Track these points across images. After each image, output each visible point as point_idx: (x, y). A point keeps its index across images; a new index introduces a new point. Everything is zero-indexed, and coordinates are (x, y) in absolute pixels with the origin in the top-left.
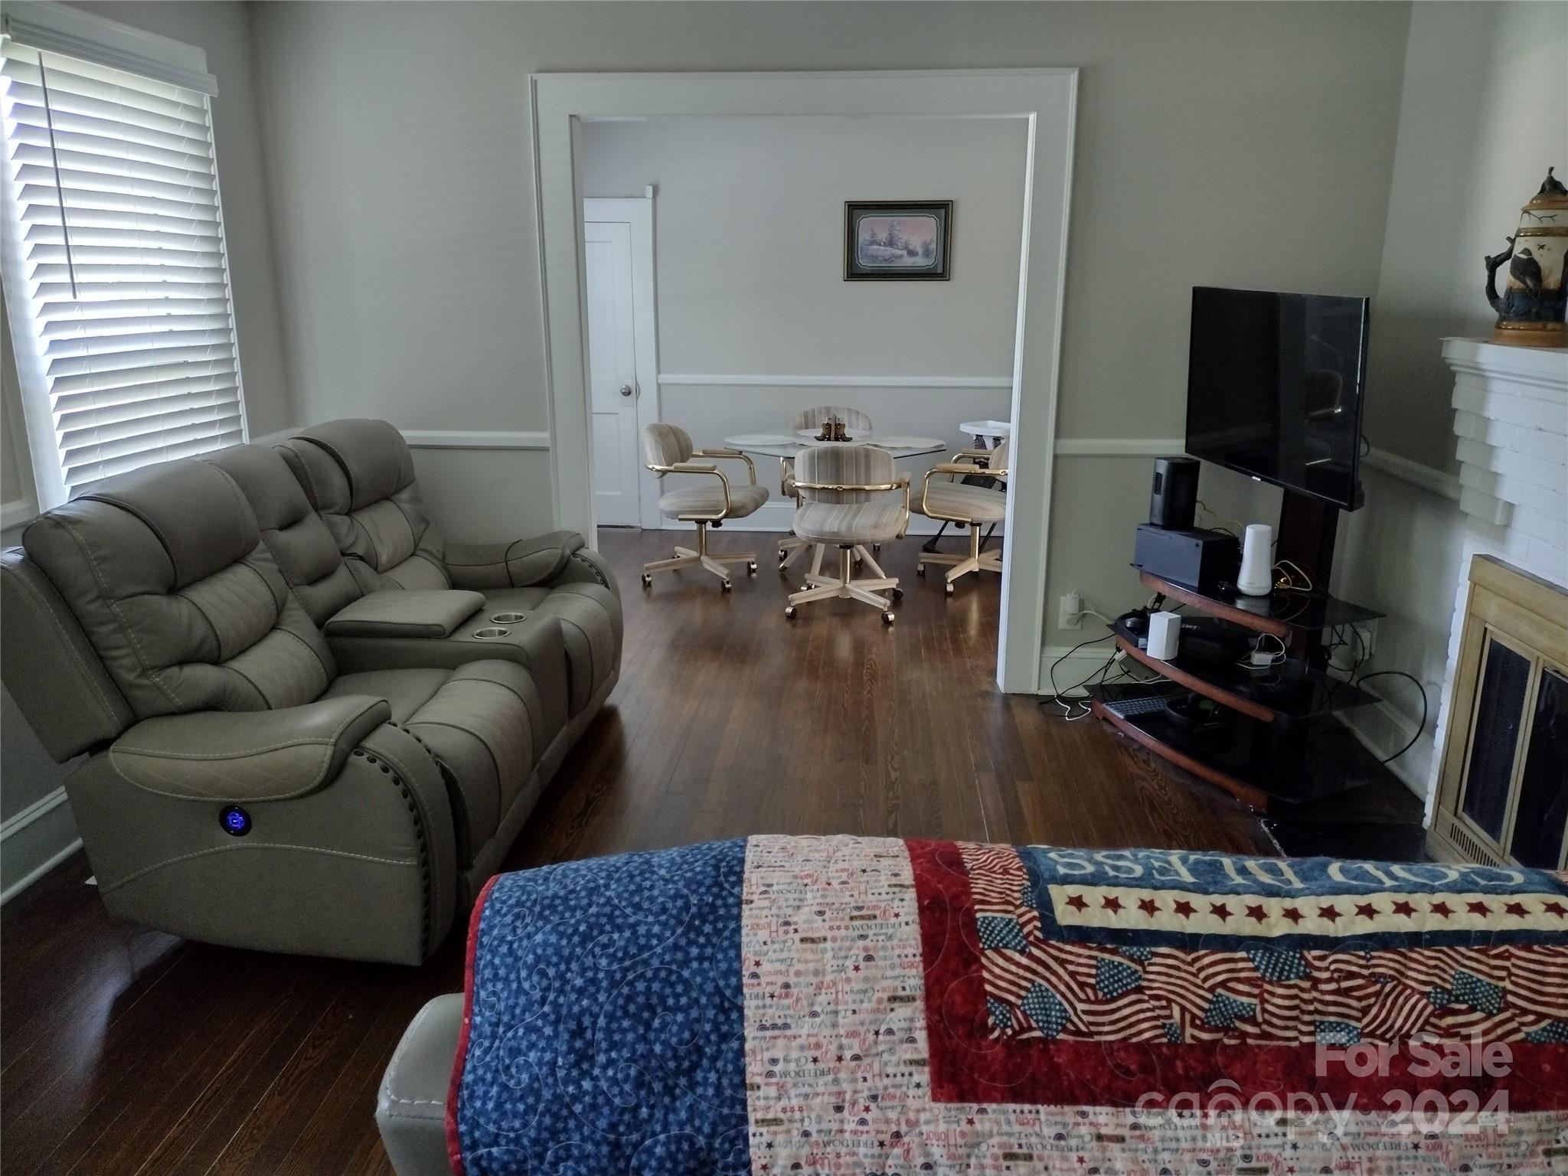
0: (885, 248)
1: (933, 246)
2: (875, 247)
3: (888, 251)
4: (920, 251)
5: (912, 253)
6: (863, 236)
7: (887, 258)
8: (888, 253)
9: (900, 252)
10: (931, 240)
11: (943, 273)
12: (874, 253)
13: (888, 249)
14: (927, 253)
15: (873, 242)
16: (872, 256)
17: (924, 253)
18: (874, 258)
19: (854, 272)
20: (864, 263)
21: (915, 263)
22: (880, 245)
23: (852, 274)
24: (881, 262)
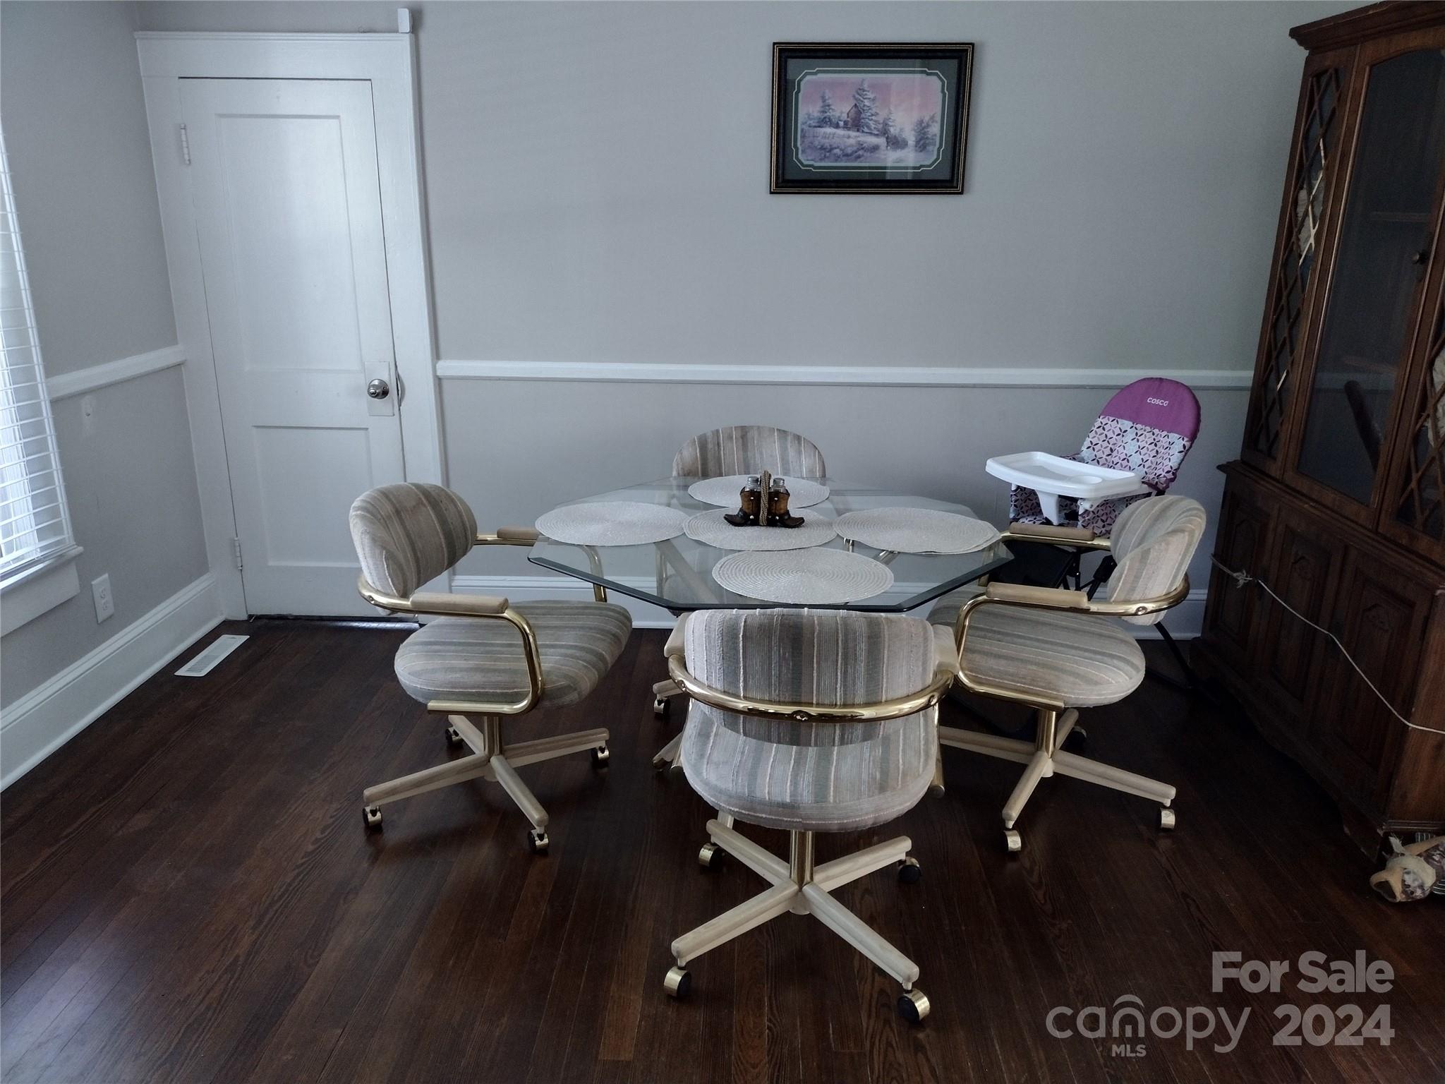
0: (846, 132)
1: (935, 129)
2: (829, 130)
3: (851, 139)
4: (911, 140)
5: (896, 143)
6: (806, 110)
7: (849, 151)
8: (852, 141)
9: (872, 140)
10: (932, 118)
11: (951, 181)
12: (827, 142)
13: (853, 134)
14: (922, 144)
15: (824, 121)
16: (822, 148)
17: (918, 142)
18: (826, 150)
19: (788, 177)
20: (806, 159)
21: (900, 160)
22: (837, 126)
23: (785, 181)
24: (837, 158)
